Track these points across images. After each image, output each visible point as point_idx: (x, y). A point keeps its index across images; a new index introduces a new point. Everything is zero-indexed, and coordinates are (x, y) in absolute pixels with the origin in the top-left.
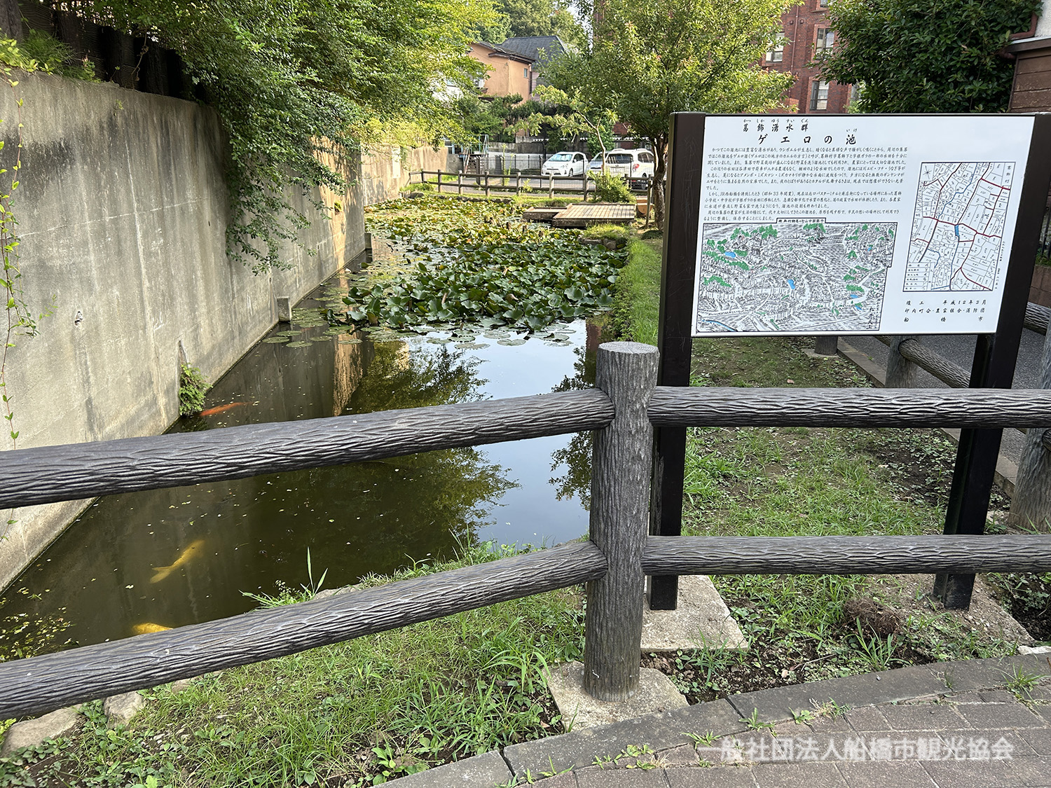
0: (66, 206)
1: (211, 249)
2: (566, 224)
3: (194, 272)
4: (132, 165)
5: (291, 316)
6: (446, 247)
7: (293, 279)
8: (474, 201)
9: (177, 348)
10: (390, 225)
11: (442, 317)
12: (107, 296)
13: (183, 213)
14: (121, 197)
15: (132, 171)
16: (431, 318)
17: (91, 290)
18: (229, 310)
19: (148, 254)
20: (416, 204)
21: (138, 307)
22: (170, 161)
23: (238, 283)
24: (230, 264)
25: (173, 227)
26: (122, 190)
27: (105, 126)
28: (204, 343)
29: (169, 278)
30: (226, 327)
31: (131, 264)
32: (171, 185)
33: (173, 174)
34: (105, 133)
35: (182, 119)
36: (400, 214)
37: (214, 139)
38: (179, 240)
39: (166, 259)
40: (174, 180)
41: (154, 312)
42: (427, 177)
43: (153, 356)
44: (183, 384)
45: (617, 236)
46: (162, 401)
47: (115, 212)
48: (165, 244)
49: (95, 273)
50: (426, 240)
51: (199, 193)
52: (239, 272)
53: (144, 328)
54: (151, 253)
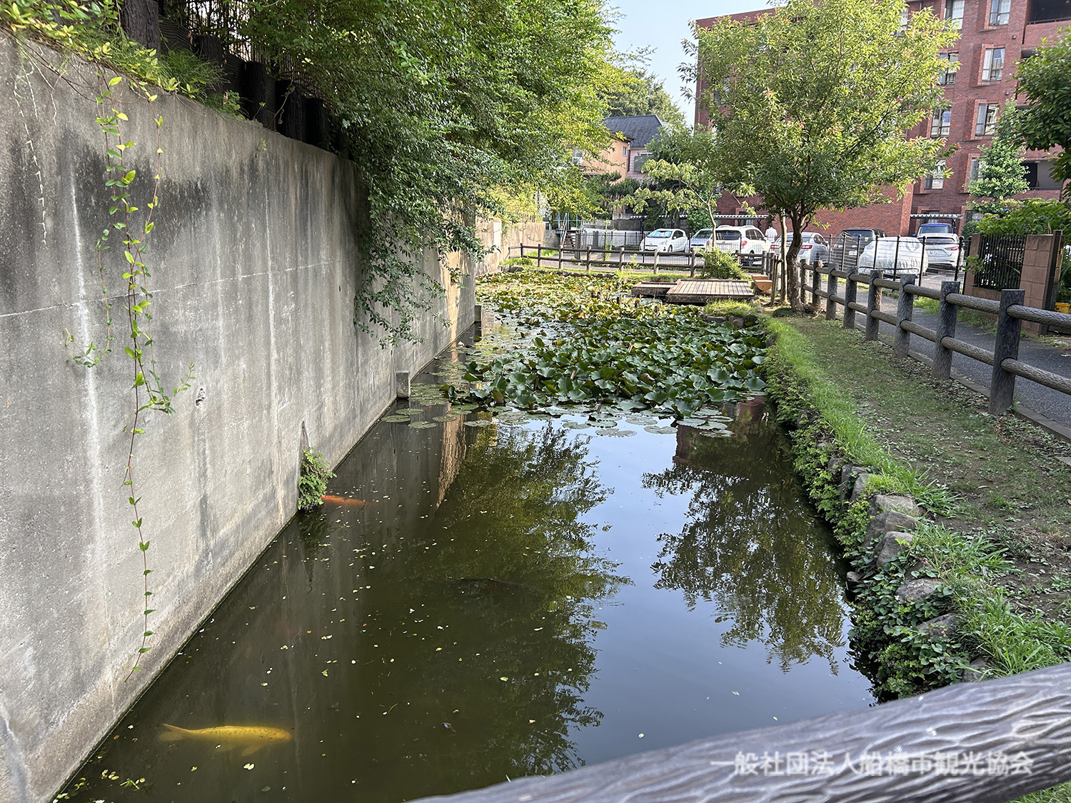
0: (197, 259)
1: (340, 317)
2: (680, 300)
3: (322, 342)
4: (269, 216)
5: (410, 393)
6: (558, 322)
7: (411, 352)
8: (575, 275)
9: (300, 429)
10: (494, 298)
11: (573, 397)
12: (234, 370)
13: (315, 276)
14: (256, 252)
15: (270, 224)
16: (564, 399)
17: (216, 362)
18: (353, 386)
19: (279, 321)
20: (517, 278)
21: (264, 382)
22: (307, 215)
23: (363, 356)
24: (356, 334)
25: (306, 290)
26: (258, 245)
27: (246, 169)
28: (326, 424)
29: (298, 348)
30: (349, 405)
31: (260, 332)
32: (306, 243)
33: (309, 230)
34: (246, 177)
35: (322, 169)
36: (502, 288)
37: (350, 195)
38: (310, 306)
39: (296, 327)
40: (309, 237)
41: (280, 388)
42: (526, 252)
43: (275, 441)
44: (303, 472)
45: (745, 313)
46: (281, 493)
47: (248, 270)
48: (297, 309)
49: (222, 342)
50: (535, 314)
51: (333, 254)
52: (365, 343)
53: (269, 407)
54: (281, 319)
